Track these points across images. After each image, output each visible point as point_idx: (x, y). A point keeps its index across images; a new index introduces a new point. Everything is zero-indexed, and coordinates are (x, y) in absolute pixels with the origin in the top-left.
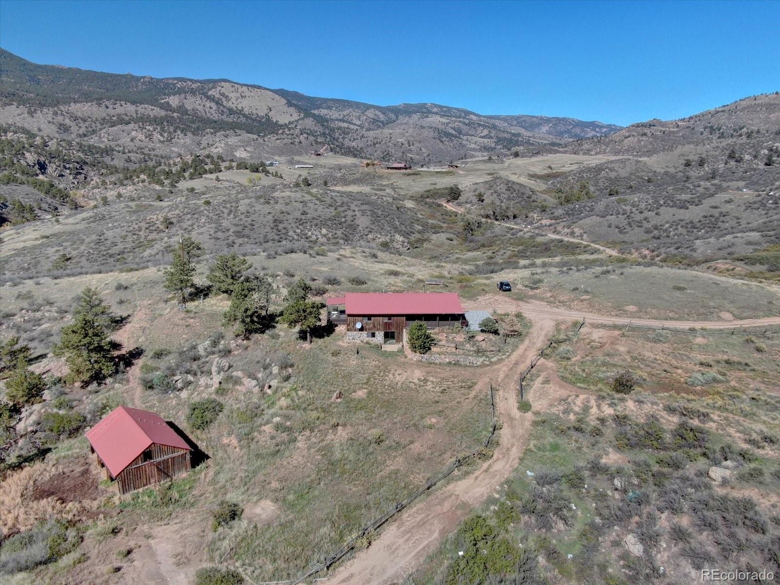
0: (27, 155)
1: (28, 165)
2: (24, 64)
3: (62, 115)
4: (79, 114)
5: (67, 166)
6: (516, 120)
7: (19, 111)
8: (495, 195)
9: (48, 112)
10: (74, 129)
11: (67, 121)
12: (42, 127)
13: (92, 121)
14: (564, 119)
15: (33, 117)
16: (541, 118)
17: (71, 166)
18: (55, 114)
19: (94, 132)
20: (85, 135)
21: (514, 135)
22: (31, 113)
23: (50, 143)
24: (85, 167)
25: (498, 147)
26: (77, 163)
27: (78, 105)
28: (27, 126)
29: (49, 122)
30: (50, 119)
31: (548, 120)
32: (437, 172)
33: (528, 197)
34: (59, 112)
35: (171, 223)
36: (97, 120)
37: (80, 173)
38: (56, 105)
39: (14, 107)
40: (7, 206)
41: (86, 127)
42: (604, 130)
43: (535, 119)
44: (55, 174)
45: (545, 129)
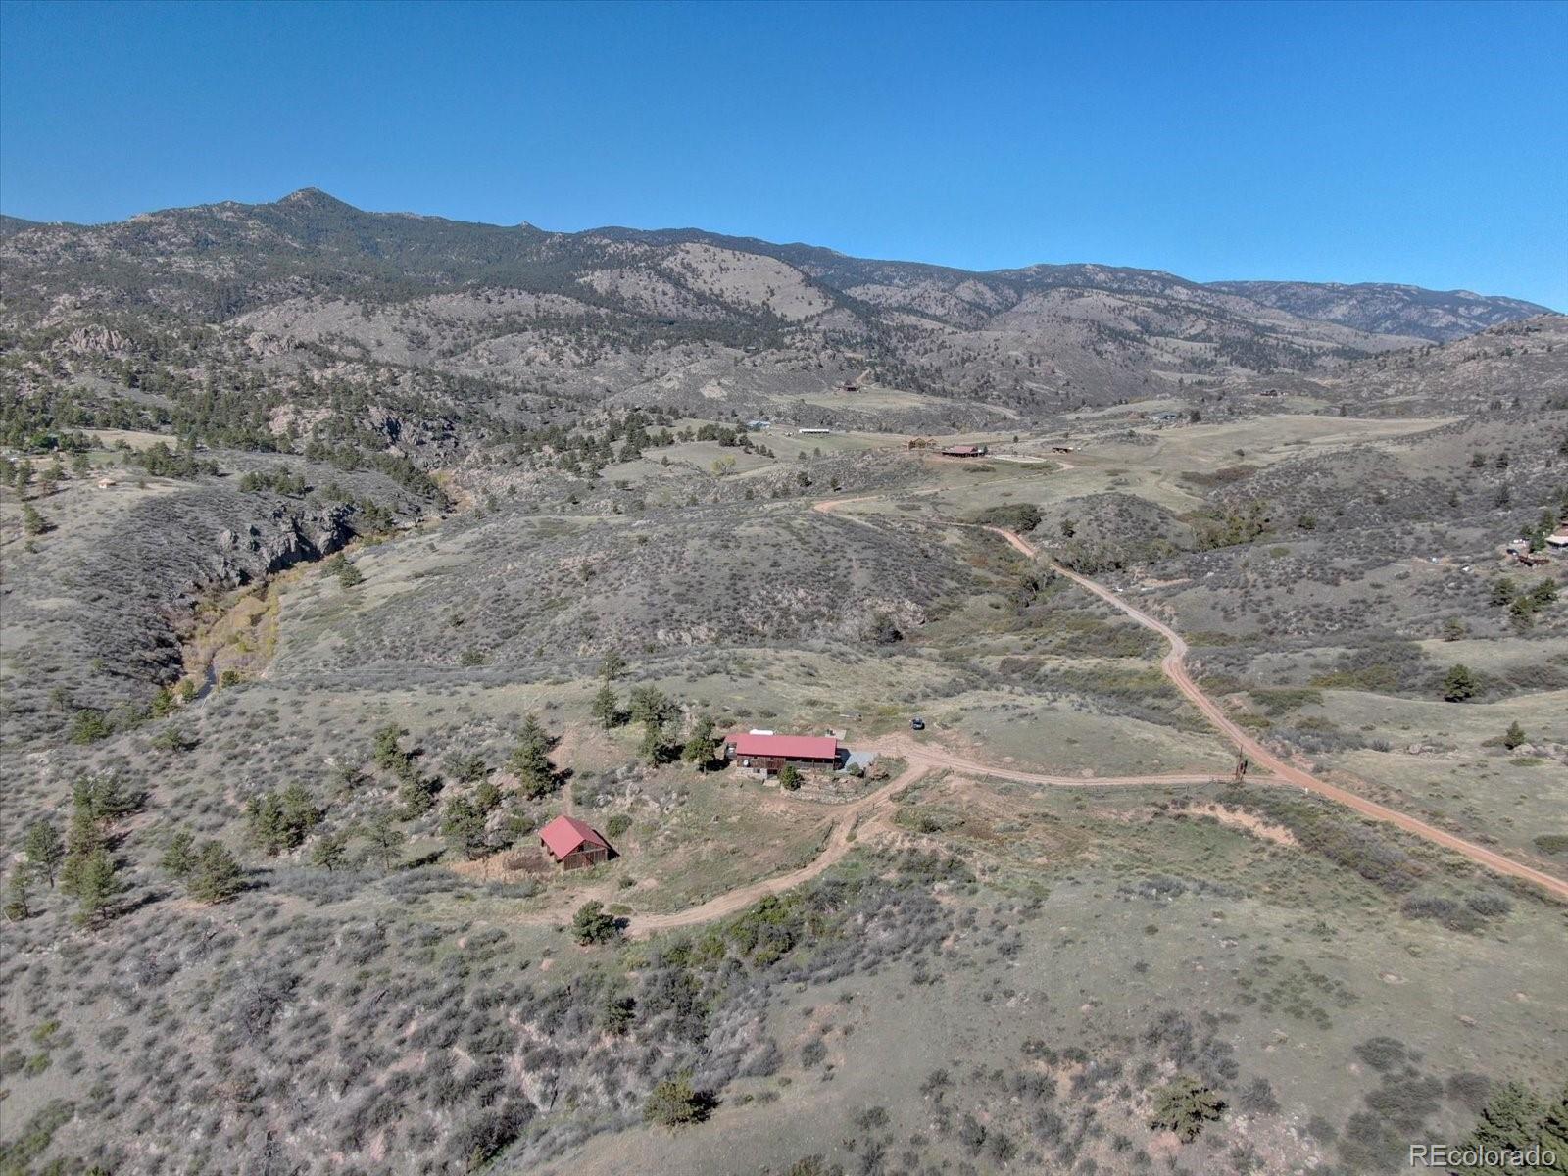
0: (373, 410)
1: (375, 428)
2: (353, 215)
3: (416, 316)
4: (443, 315)
5: (430, 424)
6: (1275, 292)
7: (348, 311)
8: (1094, 524)
9: (394, 310)
10: (435, 341)
11: (424, 327)
12: (384, 338)
13: (464, 326)
14: (1387, 289)
15: (370, 320)
16: (1333, 289)
17: (435, 424)
18: (405, 314)
19: (466, 347)
20: (452, 353)
21: (1260, 331)
22: (367, 315)
23: (401, 380)
24: (456, 425)
25: (1220, 360)
26: (445, 418)
27: (443, 298)
28: (360, 337)
29: (395, 330)
30: (397, 325)
31: (1348, 292)
32: (1025, 466)
33: (1152, 529)
34: (412, 312)
35: (593, 573)
36: (471, 324)
37: (449, 437)
38: (407, 299)
39: (340, 303)
40: (353, 509)
41: (454, 338)
42: (1477, 311)
43: (1318, 291)
44: (412, 441)
45: (1339, 311)
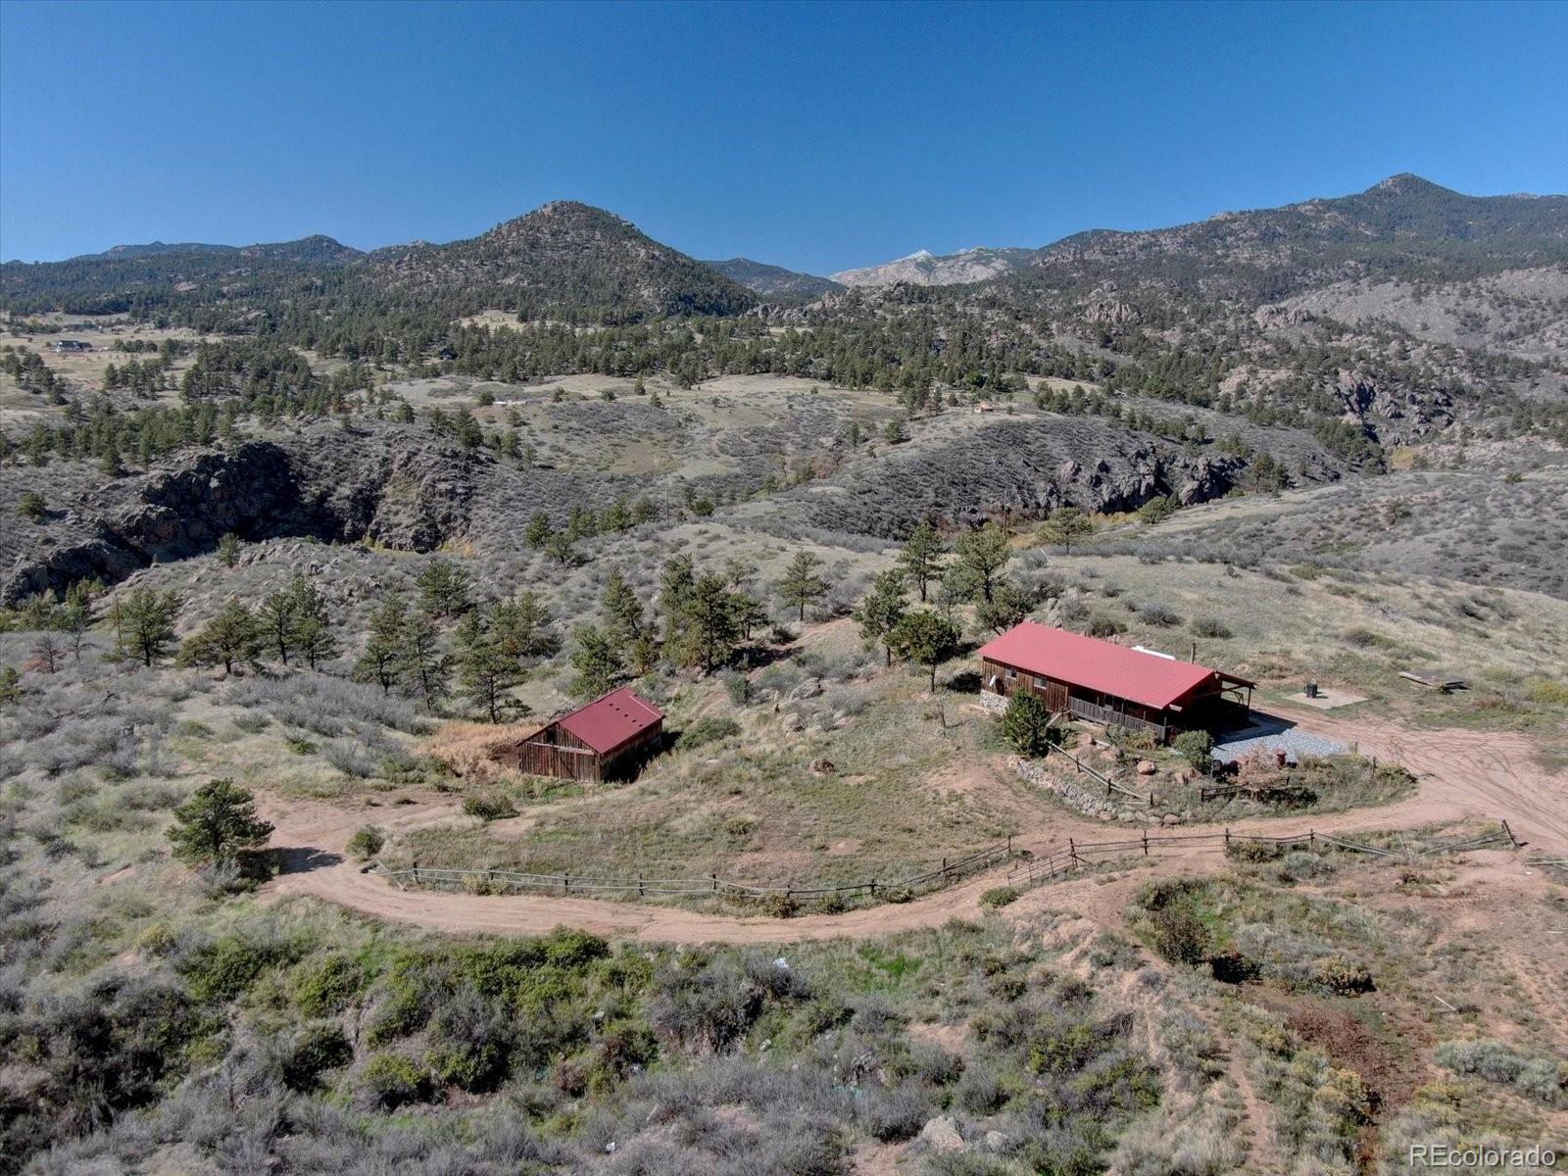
0: (1344, 374)
1: (1339, 393)
2: (1447, 198)
3: (1479, 295)
4: (1515, 293)
5: (1419, 397)
7: (1398, 292)
9: (1452, 291)
10: (1495, 323)
11: (1485, 309)
12: (1432, 321)
13: (1538, 306)
15: (1420, 301)
17: (1426, 397)
18: (1465, 294)
19: (1534, 328)
20: (1512, 336)
22: (1418, 297)
23: (1412, 353)
24: (1457, 402)
26: (1443, 391)
27: (1519, 274)
28: (1403, 321)
29: (1448, 312)
30: (1451, 306)
34: (1474, 291)
35: (1407, 514)
36: (1549, 302)
37: (1441, 413)
38: (1471, 277)
39: (1390, 285)
40: (1244, 464)
41: (1521, 320)
44: (1386, 413)
